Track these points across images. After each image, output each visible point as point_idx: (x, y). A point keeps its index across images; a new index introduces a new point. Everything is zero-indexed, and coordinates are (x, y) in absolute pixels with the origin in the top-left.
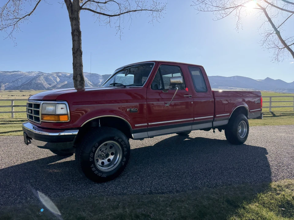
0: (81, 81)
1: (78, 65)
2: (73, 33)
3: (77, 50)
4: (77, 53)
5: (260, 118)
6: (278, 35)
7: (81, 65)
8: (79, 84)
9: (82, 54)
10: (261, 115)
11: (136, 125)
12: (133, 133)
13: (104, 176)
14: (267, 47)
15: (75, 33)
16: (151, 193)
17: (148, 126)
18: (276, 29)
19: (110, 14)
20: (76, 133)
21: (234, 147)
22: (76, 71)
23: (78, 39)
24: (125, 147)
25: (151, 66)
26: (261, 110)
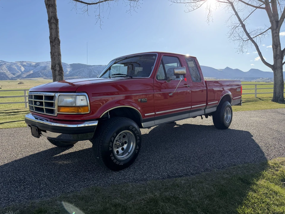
0: (59, 71)
1: (55, 54)
2: (49, 21)
3: (55, 38)
4: (55, 42)
5: (240, 104)
6: (243, 28)
7: (59, 55)
8: (58, 74)
9: (60, 43)
10: (241, 102)
11: (145, 115)
12: (143, 122)
13: (122, 164)
14: (233, 39)
15: (52, 21)
16: (169, 177)
17: (155, 114)
18: (241, 23)
19: (88, 3)
20: (95, 124)
21: (221, 131)
22: (55, 60)
23: (55, 27)
24: (138, 136)
25: (154, 57)
26: (241, 98)
